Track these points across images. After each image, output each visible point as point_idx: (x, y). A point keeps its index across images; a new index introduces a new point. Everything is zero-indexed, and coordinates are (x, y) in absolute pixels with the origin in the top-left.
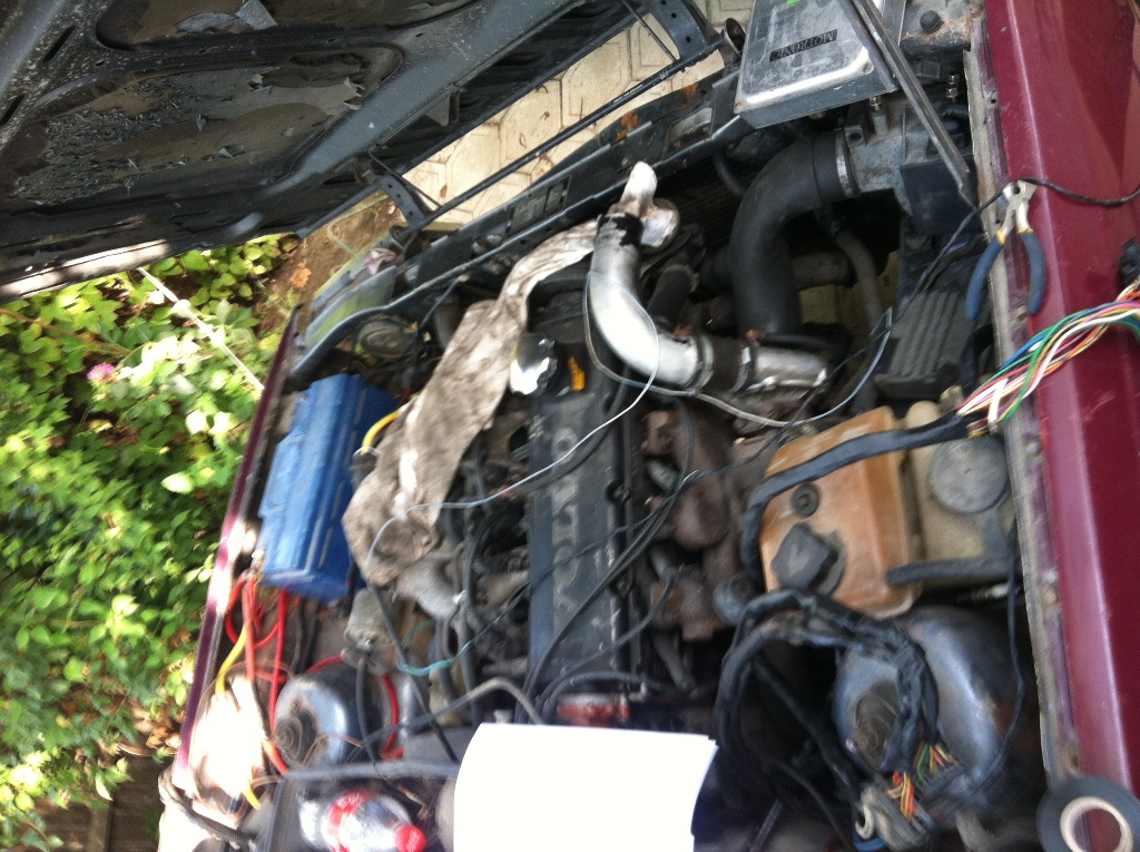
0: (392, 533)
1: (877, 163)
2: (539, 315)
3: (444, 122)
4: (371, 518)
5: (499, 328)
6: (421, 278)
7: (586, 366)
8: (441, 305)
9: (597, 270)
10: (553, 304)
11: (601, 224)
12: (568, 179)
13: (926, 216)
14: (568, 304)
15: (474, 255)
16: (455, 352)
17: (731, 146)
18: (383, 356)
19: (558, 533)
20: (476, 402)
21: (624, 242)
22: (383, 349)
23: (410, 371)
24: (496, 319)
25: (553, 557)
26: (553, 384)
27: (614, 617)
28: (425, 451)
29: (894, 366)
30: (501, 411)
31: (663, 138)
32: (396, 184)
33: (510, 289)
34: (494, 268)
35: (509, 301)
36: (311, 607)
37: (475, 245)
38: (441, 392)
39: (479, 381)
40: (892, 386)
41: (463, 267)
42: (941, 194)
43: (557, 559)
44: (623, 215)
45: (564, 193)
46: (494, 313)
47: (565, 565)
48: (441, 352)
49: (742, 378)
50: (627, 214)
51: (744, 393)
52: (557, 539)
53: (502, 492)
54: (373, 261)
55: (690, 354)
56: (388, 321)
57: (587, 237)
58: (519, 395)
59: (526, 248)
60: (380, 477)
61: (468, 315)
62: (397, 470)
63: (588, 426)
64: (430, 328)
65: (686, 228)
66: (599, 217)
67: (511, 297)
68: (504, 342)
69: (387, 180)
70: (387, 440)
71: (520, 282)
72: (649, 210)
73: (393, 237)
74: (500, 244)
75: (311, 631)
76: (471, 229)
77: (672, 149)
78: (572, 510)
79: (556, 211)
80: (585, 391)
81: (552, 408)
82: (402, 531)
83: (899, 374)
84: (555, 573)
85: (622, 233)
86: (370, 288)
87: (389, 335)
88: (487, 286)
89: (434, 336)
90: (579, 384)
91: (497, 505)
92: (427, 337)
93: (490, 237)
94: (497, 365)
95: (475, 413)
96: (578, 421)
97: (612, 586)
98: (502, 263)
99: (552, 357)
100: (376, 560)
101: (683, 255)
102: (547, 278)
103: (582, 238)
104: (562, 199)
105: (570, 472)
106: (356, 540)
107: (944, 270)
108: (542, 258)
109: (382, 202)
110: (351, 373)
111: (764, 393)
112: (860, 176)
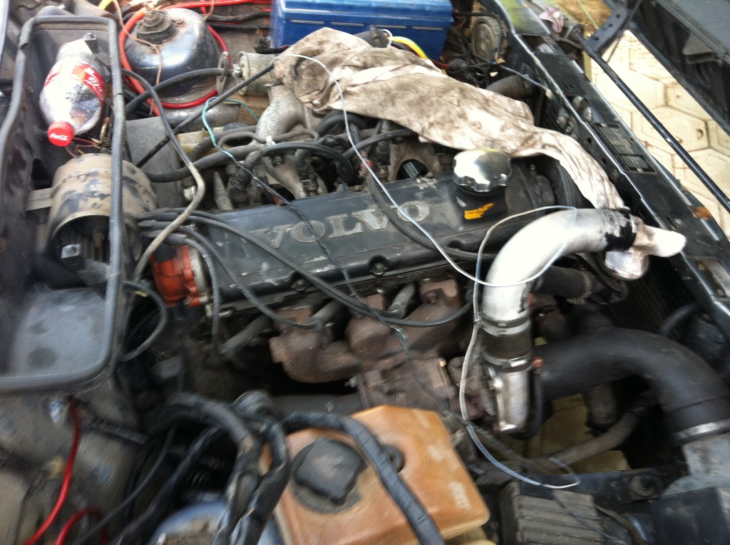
0: (317, 72)
1: (714, 460)
2: (528, 167)
3: (686, 51)
4: (329, 52)
5: (511, 132)
6: (543, 57)
7: (487, 219)
8: (523, 79)
9: (579, 216)
10: (539, 177)
11: (622, 211)
12: (653, 171)
13: (669, 511)
14: (542, 193)
15: (571, 99)
16: (484, 96)
17: (706, 316)
18: (473, 41)
19: (337, 220)
20: (440, 123)
21: (609, 237)
22: (478, 40)
23: (464, 65)
24: (518, 127)
25: (313, 219)
26: (468, 193)
27: (270, 280)
28: (391, 85)
29: (528, 501)
30: (438, 148)
31: (707, 254)
32: (621, 21)
33: (548, 136)
34: (562, 119)
35: (537, 137)
36: (265, 23)
37: (580, 98)
38: (446, 91)
39: (460, 123)
40: (510, 501)
41: (559, 91)
42: (695, 526)
43: (313, 222)
44: (634, 231)
45: (640, 170)
46: (524, 126)
47: (310, 231)
48: (483, 86)
49: (498, 362)
50: (635, 234)
51: (485, 364)
52: (331, 219)
53: (365, 163)
54: (551, 14)
55: (513, 315)
56: (502, 38)
57: (607, 200)
58: (452, 164)
59: (586, 144)
60: (365, 51)
61: (518, 103)
62: (372, 66)
63: (434, 229)
64: (502, 74)
65: (624, 286)
66: (628, 208)
67: (541, 139)
68: (498, 140)
69: (623, 12)
70: (399, 53)
71: (556, 144)
72: (639, 253)
73: (575, 28)
74: (585, 120)
75: (245, 26)
76: (593, 91)
77: (696, 264)
78: (358, 229)
79: (623, 165)
80: (466, 222)
81: (445, 194)
82: (321, 80)
83: (521, 507)
84: (302, 223)
85: (617, 234)
86: (528, 16)
87: (490, 40)
88: (545, 115)
89: (495, 79)
90: (469, 215)
91: (354, 161)
92: (493, 74)
93: (589, 110)
94: (477, 137)
95: (431, 125)
96: (437, 220)
97: (297, 276)
98: (568, 125)
99: (491, 184)
100: (294, 63)
101: (600, 286)
102: (562, 168)
103: (605, 195)
104: (635, 169)
105: (391, 220)
106: (309, 42)
107: (619, 523)
108: (581, 161)
109: (592, 26)
110: (454, 15)
111: (486, 380)
112: (698, 445)
